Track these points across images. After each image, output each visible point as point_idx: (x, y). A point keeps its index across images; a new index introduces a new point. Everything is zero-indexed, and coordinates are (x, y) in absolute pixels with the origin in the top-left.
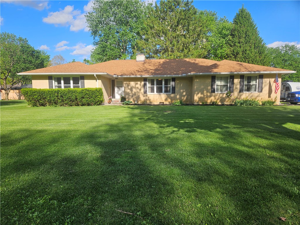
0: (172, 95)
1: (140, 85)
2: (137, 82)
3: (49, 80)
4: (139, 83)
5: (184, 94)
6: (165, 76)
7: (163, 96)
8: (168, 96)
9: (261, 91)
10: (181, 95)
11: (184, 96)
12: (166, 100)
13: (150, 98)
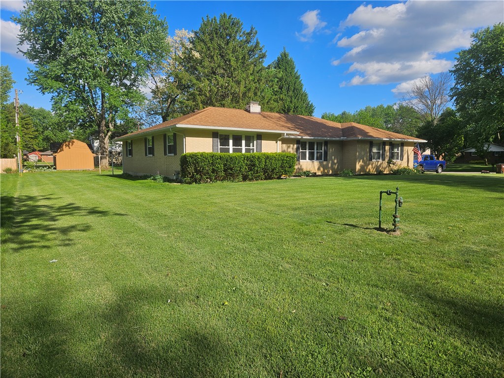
0: (325, 163)
1: (293, 149)
2: (289, 145)
3: (213, 138)
4: (292, 145)
5: (336, 161)
6: (325, 138)
7: (316, 163)
8: (321, 164)
9: (402, 160)
10: (333, 163)
11: (335, 164)
12: (319, 169)
13: (302, 167)
